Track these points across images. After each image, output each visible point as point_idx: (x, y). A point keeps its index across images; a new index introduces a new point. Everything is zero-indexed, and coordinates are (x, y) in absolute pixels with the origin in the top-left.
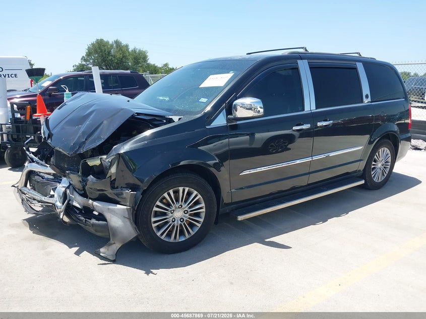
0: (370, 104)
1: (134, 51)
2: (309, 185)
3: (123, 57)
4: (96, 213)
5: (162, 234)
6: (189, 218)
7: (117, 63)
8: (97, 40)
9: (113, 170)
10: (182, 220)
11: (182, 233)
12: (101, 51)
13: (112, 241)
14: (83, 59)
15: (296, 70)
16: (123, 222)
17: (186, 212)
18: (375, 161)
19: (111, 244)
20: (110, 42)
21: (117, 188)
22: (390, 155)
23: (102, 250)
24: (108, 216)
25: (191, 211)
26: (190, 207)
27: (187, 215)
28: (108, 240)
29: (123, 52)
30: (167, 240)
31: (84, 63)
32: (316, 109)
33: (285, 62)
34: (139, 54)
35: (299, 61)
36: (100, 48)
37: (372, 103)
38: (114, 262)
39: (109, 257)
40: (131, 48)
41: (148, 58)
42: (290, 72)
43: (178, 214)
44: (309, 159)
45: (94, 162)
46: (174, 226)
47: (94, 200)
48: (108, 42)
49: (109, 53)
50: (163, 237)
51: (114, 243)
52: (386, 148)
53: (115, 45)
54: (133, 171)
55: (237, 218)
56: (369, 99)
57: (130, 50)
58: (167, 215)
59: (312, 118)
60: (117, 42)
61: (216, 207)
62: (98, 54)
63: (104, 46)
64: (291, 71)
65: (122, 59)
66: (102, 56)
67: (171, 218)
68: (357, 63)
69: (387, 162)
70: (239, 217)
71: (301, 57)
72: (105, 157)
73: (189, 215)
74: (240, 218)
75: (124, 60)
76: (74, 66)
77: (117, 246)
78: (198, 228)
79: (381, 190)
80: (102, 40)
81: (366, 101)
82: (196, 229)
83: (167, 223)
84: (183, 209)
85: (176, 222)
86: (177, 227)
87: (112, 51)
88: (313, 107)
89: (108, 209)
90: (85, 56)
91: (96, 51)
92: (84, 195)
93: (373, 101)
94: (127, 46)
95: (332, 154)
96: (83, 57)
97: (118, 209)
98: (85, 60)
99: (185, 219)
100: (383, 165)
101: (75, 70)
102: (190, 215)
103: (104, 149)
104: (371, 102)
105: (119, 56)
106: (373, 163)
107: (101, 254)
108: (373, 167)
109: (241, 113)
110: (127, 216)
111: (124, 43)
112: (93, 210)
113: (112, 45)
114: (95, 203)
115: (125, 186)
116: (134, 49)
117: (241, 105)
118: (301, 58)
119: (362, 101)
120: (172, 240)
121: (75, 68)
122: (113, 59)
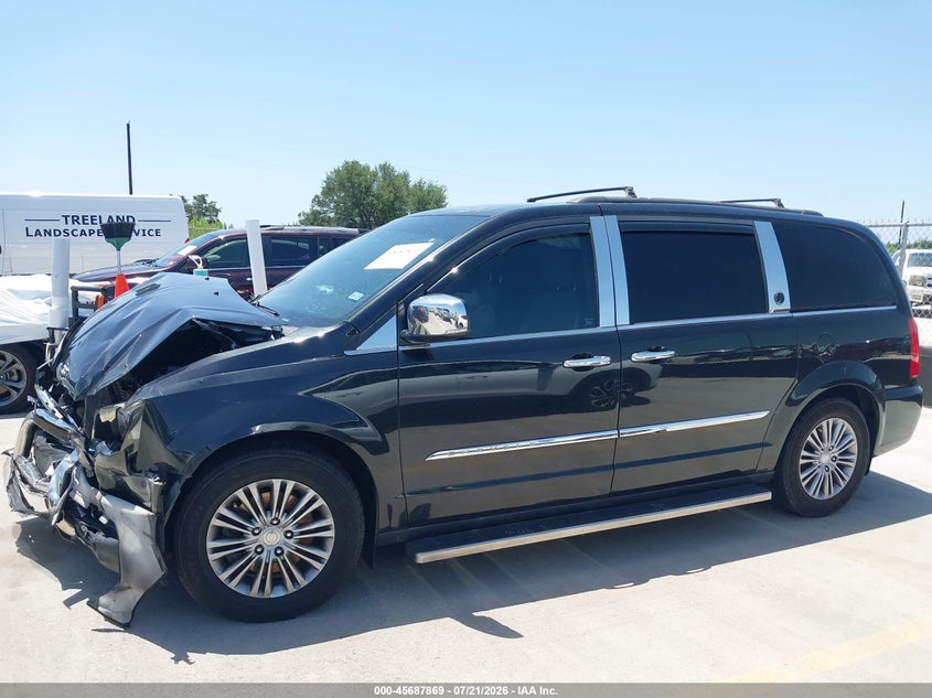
0: (790, 315)
1: (419, 186)
2: (612, 494)
3: (396, 198)
4: (103, 520)
5: (232, 577)
6: (297, 550)
7: (382, 211)
8: (347, 163)
9: (135, 434)
10: (279, 552)
11: (278, 580)
12: (352, 186)
13: (123, 583)
14: (316, 200)
15: (585, 236)
16: (142, 543)
17: (289, 535)
18: (810, 448)
19: (122, 589)
20: (372, 168)
21: (140, 472)
22: (853, 436)
23: (103, 600)
24: (121, 528)
25: (302, 533)
26: (299, 525)
27: (291, 542)
28: (117, 577)
29: (397, 189)
30: (242, 591)
31: (317, 208)
32: (632, 323)
33: (568, 219)
34: (429, 192)
35: (593, 219)
36: (349, 179)
37: (795, 315)
38: (127, 627)
39: (114, 617)
40: (413, 181)
41: (446, 201)
42: (576, 241)
43: (271, 538)
44: (613, 434)
45: (107, 416)
46: (259, 562)
47: (106, 492)
48: (367, 168)
49: (368, 188)
50: (232, 585)
51: (129, 588)
52: (841, 422)
53: (380, 174)
54: (167, 439)
55: (414, 558)
56: (787, 304)
57: (411, 184)
58: (244, 538)
59: (618, 343)
60: (385, 169)
61: (362, 529)
62: (346, 192)
63: (359, 175)
64: (578, 238)
65: (392, 202)
66: (354, 196)
67: (254, 546)
68: (757, 224)
69: (846, 452)
70: (419, 555)
71: (601, 208)
72: (122, 405)
73: (298, 543)
74: (422, 558)
75: (397, 204)
76: (300, 215)
77: (134, 595)
78: (317, 573)
79: (828, 519)
80: (355, 164)
81: (777, 309)
82: (313, 576)
83: (244, 553)
84: (284, 527)
85: (264, 555)
86: (267, 565)
87: (375, 186)
88: (624, 319)
89: (122, 513)
90: (319, 194)
91: (342, 185)
92: (92, 481)
93: (795, 309)
94: (405, 176)
95: (672, 428)
96: (317, 196)
97: (136, 516)
98: (320, 203)
99: (286, 550)
100: (834, 459)
101: (302, 223)
102: (301, 542)
103: (117, 393)
104: (791, 311)
105: (387, 195)
106: (804, 453)
107: (100, 608)
108: (802, 462)
109: (435, 326)
110: (148, 532)
111: (399, 169)
112: (101, 514)
113: (375, 175)
114: (105, 500)
115: (155, 468)
116: (420, 183)
117: (436, 311)
118: (602, 212)
119: (766, 310)
120: (254, 592)
121: (302, 218)
122: (375, 202)
